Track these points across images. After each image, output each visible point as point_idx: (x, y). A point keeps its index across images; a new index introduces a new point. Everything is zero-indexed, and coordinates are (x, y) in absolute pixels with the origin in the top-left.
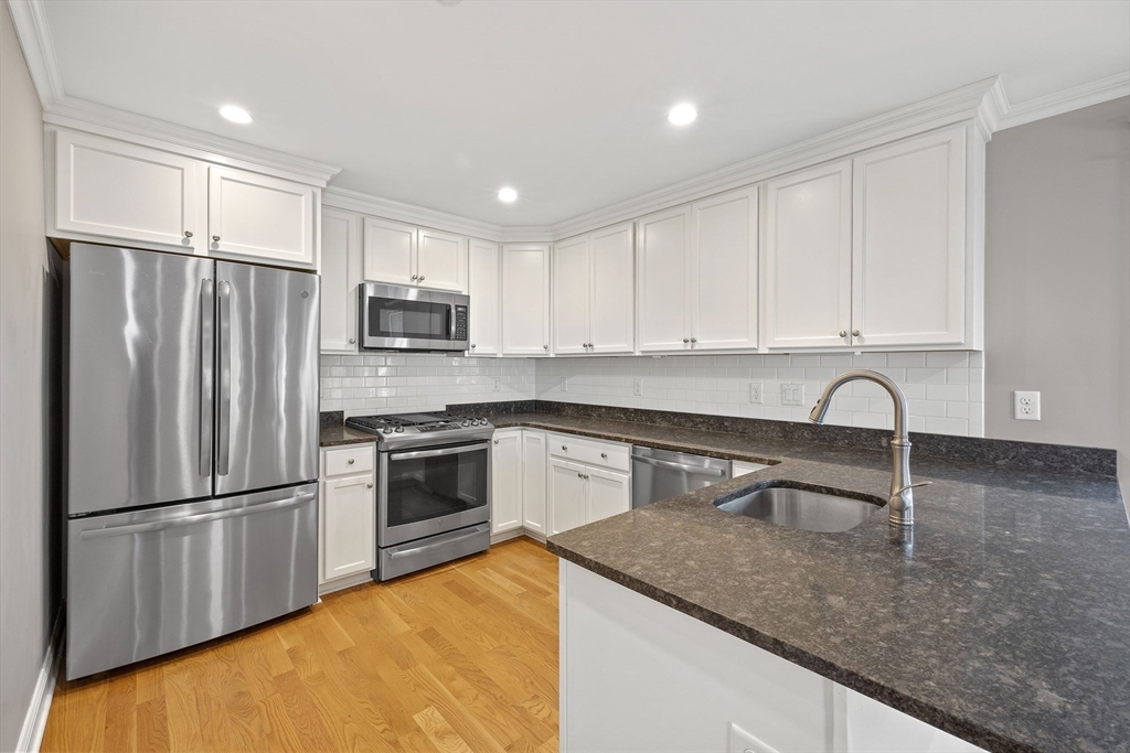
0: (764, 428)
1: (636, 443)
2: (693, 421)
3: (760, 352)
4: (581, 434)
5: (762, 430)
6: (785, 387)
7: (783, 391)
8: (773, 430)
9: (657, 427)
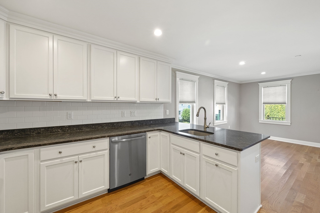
0: (127, 124)
1: (110, 136)
2: (102, 126)
3: (137, 102)
4: (80, 140)
5: (126, 124)
6: (131, 112)
7: (131, 113)
8: (129, 124)
9: (83, 132)
